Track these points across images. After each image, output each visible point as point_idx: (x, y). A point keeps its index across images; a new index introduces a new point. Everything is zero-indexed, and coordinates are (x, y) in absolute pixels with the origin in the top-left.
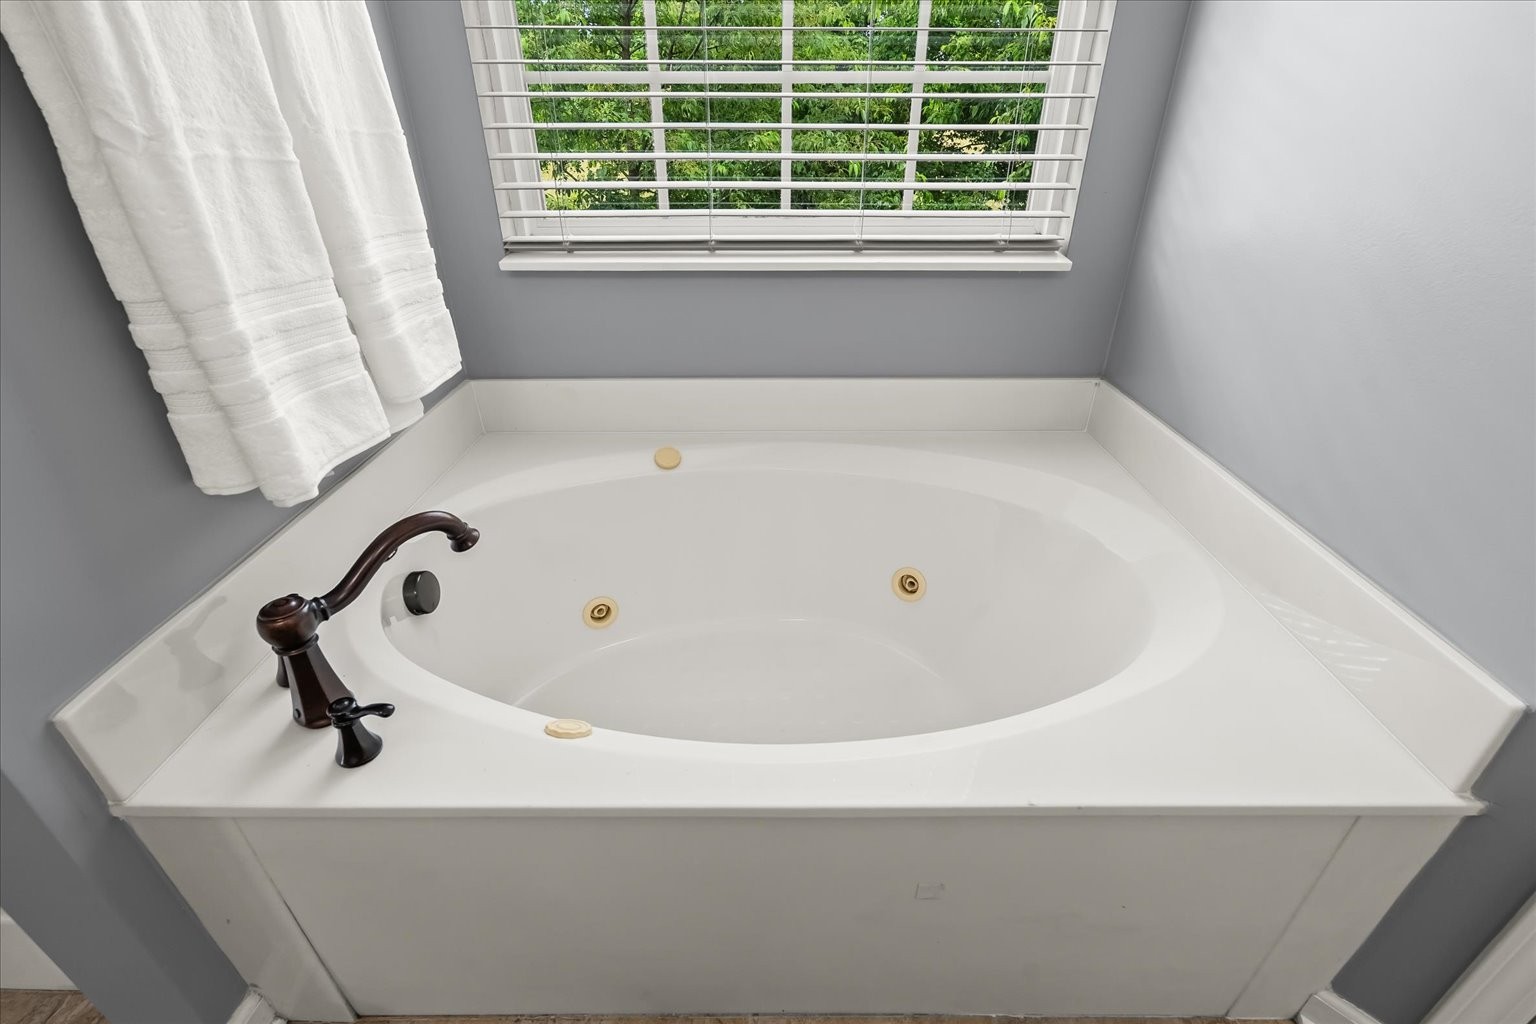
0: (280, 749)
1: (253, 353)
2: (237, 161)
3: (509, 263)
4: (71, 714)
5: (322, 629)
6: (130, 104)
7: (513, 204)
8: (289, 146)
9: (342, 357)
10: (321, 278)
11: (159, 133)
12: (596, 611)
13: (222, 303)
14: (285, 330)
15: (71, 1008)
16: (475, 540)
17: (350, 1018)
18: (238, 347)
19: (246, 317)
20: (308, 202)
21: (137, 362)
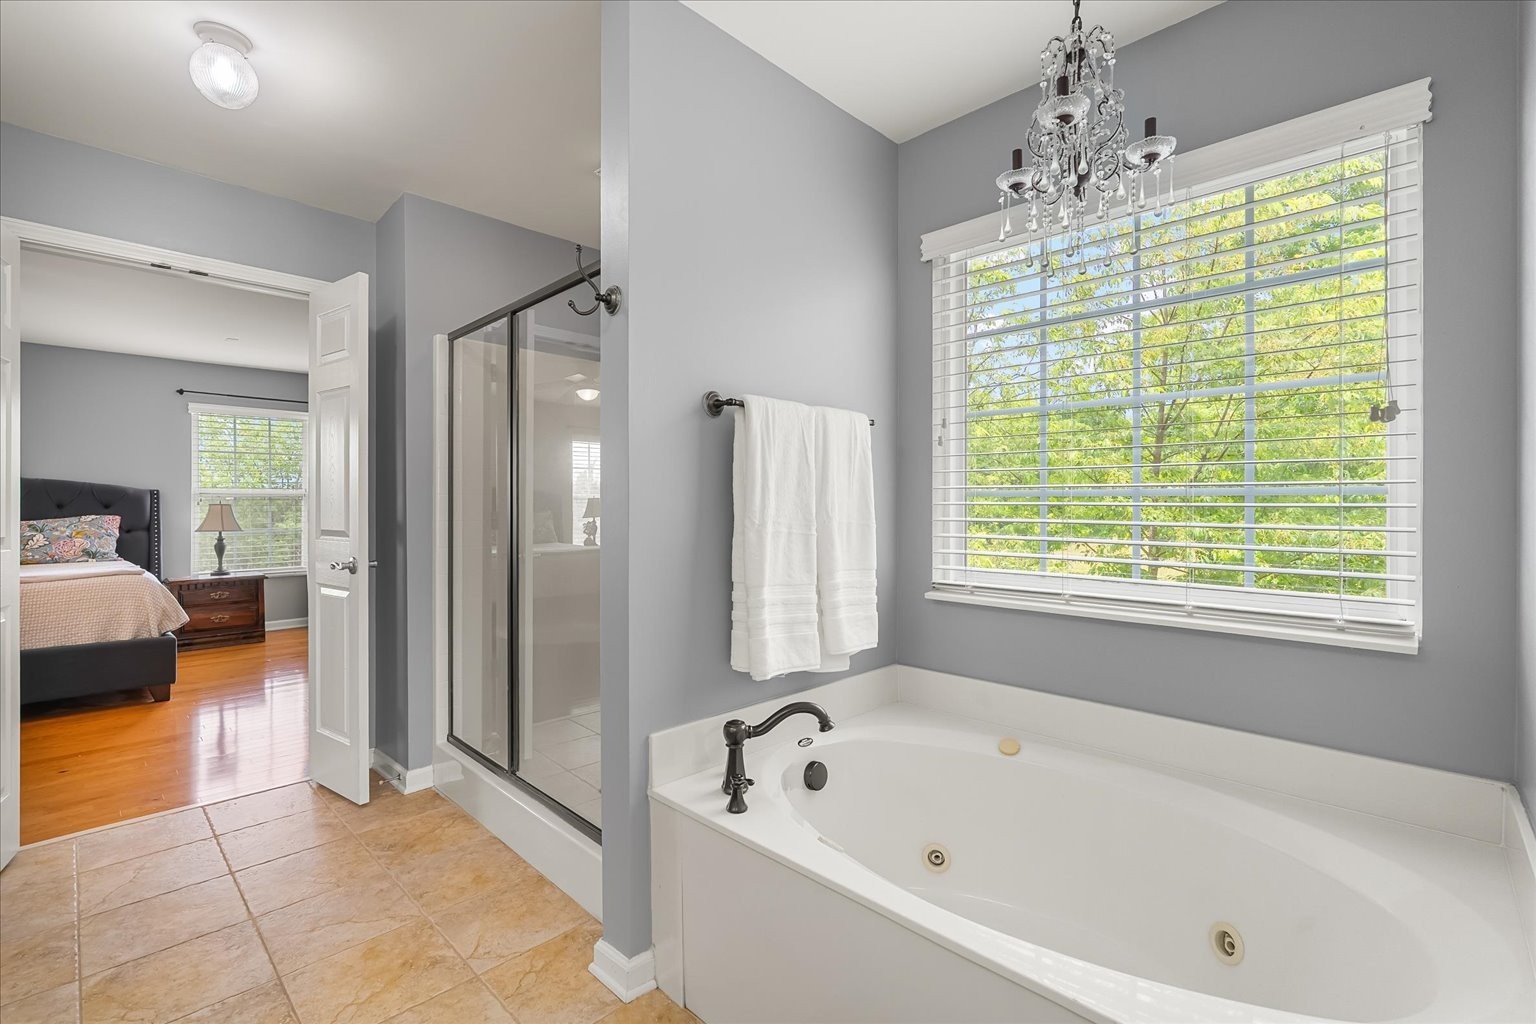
0: (712, 794)
1: (766, 608)
2: (790, 534)
3: (931, 595)
4: (655, 737)
5: (746, 742)
6: (758, 515)
7: (945, 562)
8: (814, 528)
9: (808, 622)
10: (810, 584)
11: (763, 524)
12: (934, 856)
13: (761, 586)
14: (786, 604)
15: (591, 925)
16: (831, 728)
17: (682, 1006)
18: (761, 605)
19: (769, 594)
20: (815, 551)
21: (730, 605)
